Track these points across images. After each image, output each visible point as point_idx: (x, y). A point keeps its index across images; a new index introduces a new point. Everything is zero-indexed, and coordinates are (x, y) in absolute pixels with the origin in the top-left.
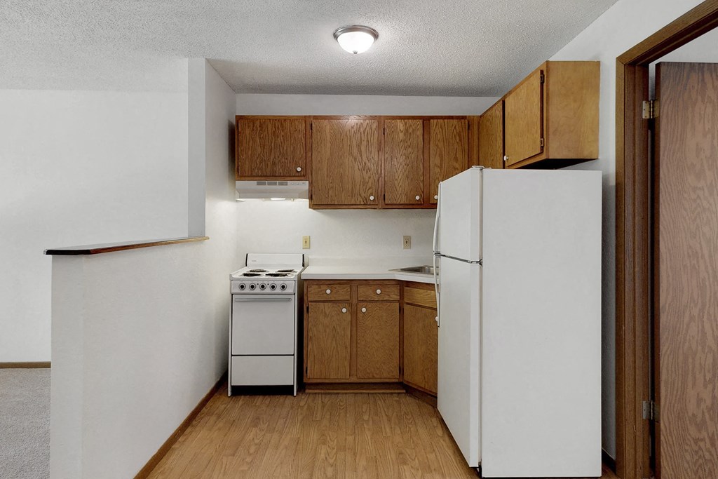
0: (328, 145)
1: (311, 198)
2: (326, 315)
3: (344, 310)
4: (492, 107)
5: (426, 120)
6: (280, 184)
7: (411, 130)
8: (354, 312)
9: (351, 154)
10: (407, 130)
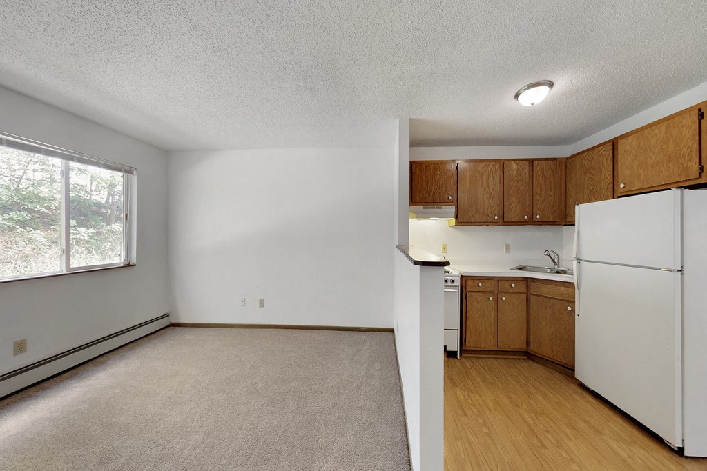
0: (468, 180)
1: (457, 217)
2: (478, 302)
3: (491, 298)
4: (593, 148)
5: (531, 161)
6: (438, 208)
7: (521, 169)
8: (497, 300)
9: (482, 186)
10: (518, 169)
